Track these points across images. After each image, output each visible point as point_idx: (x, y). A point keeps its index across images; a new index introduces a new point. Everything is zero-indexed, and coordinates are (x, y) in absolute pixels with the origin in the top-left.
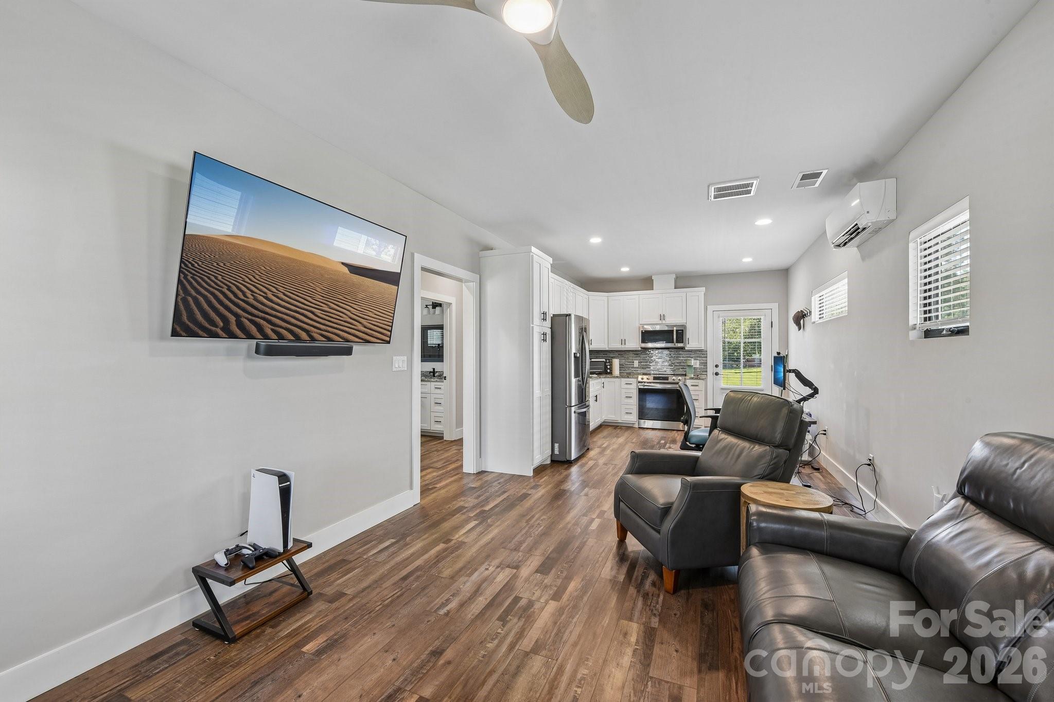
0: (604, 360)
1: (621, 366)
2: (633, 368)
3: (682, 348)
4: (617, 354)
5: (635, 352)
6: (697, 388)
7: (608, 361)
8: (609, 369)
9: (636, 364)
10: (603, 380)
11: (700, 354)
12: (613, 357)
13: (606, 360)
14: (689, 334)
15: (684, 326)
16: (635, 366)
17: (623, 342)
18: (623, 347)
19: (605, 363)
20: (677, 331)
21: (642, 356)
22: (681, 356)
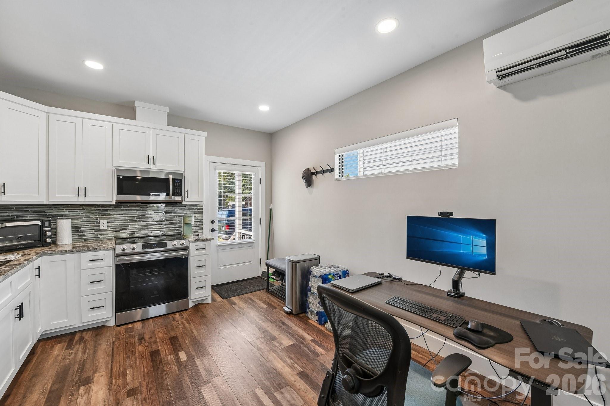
0: (39, 222)
1: (75, 230)
2: (98, 230)
3: (180, 202)
4: (66, 211)
5: (103, 209)
6: (203, 251)
7: (47, 224)
8: (50, 237)
9: (103, 224)
10: (39, 262)
11: (197, 208)
12: (57, 217)
13: (43, 221)
14: (187, 186)
15: (182, 174)
16: (101, 228)
17: (81, 191)
18: (81, 200)
19: (41, 227)
20: (174, 180)
21: (114, 213)
22: (173, 212)
